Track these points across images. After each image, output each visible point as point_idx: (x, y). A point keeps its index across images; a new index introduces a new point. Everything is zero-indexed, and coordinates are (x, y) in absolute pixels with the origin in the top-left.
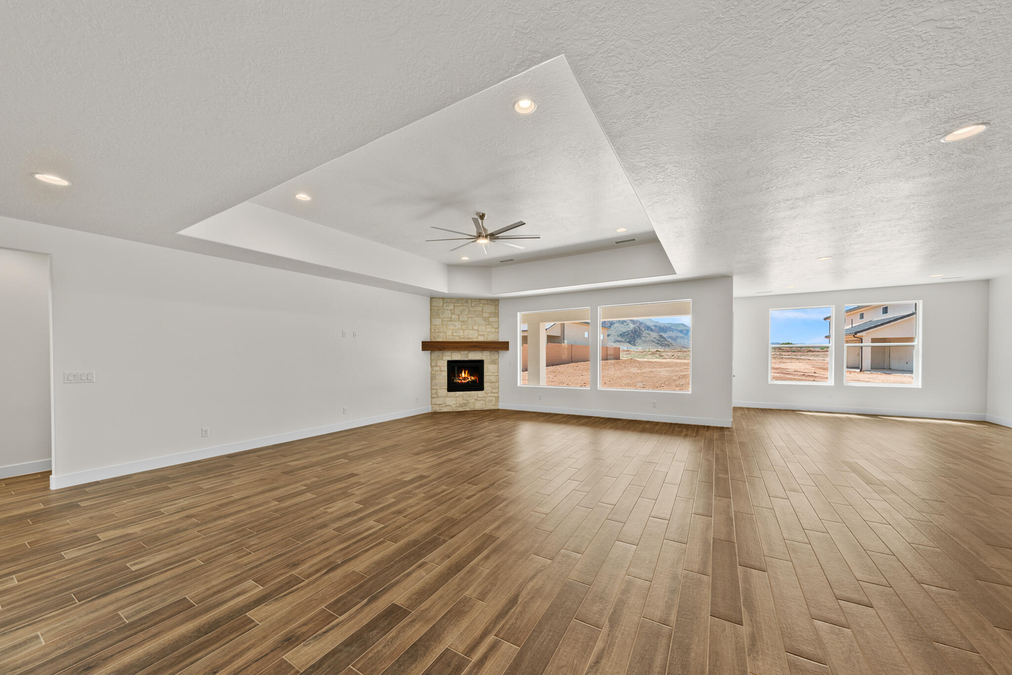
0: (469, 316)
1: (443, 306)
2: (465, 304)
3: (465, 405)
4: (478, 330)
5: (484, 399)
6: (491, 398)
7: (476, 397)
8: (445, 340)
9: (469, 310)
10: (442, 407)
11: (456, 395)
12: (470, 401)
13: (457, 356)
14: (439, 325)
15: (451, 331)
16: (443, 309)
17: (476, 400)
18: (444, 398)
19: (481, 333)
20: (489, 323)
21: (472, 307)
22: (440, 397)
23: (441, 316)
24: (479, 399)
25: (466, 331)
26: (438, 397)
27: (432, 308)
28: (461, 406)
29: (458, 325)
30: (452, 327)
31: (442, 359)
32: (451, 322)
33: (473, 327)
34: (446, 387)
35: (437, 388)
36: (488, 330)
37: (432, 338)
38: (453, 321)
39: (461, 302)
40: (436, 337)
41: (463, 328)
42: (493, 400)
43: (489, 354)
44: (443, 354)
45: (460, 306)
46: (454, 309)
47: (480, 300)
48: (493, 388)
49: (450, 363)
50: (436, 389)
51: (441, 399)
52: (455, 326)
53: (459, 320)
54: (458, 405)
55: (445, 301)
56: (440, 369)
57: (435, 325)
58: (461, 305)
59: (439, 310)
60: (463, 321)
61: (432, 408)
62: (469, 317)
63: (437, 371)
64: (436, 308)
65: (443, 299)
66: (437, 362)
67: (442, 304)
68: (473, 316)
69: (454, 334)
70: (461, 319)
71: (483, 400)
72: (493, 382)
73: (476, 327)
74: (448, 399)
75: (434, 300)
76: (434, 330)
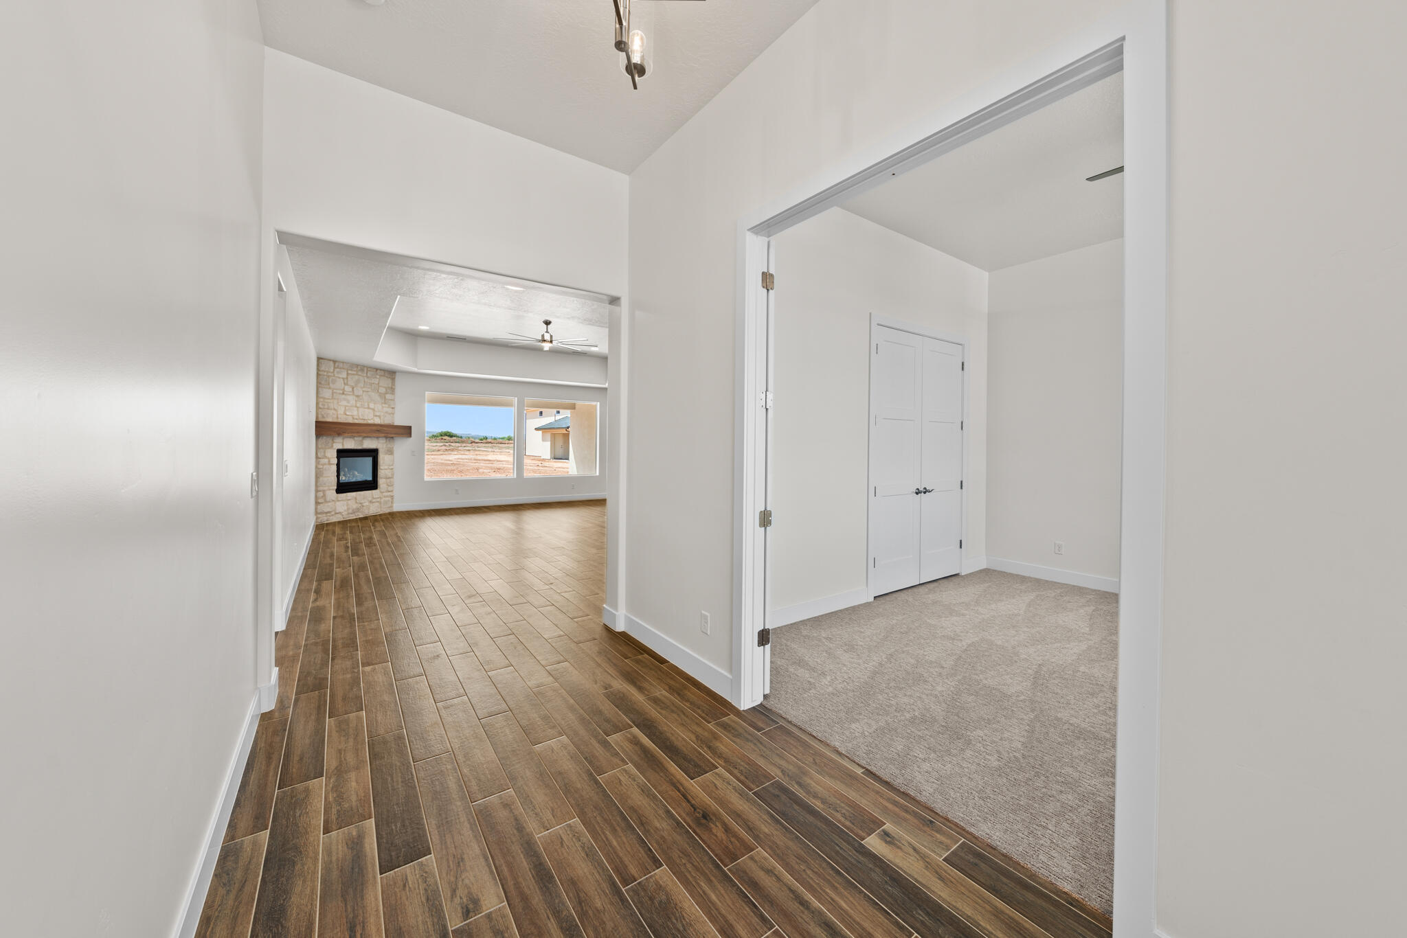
0: (364, 389)
1: (334, 372)
2: (360, 373)
3: (358, 510)
4: (373, 410)
5: (379, 500)
6: (387, 499)
7: (370, 499)
8: (335, 420)
9: (364, 382)
10: (330, 516)
11: (349, 498)
12: (365, 504)
13: (350, 444)
14: (329, 399)
15: (343, 409)
16: (334, 376)
17: (371, 502)
18: (333, 503)
19: (378, 414)
20: (385, 401)
21: (368, 377)
22: (329, 502)
23: (331, 385)
24: (374, 500)
25: (361, 410)
26: (326, 502)
27: (320, 373)
28: (354, 512)
29: (352, 399)
30: (344, 403)
31: (332, 446)
32: (343, 396)
33: (368, 405)
34: (336, 488)
35: (325, 488)
36: (386, 409)
37: (320, 416)
38: (346, 395)
39: (355, 369)
40: (325, 416)
41: (358, 405)
42: (389, 500)
43: (385, 441)
44: (333, 440)
45: (353, 374)
46: (347, 378)
47: (377, 369)
48: (389, 486)
49: (342, 453)
50: (324, 491)
51: (329, 504)
52: (348, 402)
53: (353, 394)
54: (350, 511)
55: (337, 364)
56: (329, 461)
57: (324, 398)
58: (355, 373)
59: (329, 376)
60: (357, 396)
61: (317, 518)
62: (363, 391)
63: (325, 464)
64: (325, 374)
65: (335, 362)
66: (325, 452)
67: (332, 368)
68: (369, 390)
69: (348, 413)
70: (356, 393)
71: (378, 502)
72: (389, 478)
73: (372, 405)
74: (337, 503)
75: (321, 361)
76: (322, 405)
